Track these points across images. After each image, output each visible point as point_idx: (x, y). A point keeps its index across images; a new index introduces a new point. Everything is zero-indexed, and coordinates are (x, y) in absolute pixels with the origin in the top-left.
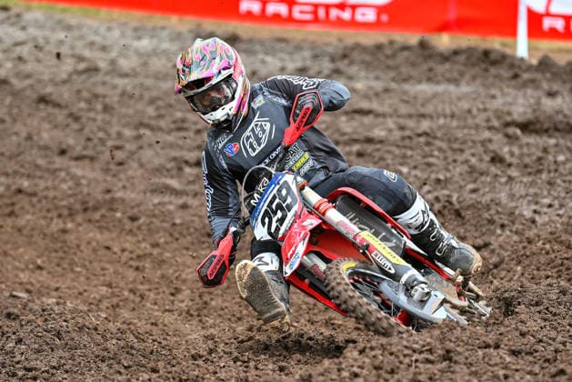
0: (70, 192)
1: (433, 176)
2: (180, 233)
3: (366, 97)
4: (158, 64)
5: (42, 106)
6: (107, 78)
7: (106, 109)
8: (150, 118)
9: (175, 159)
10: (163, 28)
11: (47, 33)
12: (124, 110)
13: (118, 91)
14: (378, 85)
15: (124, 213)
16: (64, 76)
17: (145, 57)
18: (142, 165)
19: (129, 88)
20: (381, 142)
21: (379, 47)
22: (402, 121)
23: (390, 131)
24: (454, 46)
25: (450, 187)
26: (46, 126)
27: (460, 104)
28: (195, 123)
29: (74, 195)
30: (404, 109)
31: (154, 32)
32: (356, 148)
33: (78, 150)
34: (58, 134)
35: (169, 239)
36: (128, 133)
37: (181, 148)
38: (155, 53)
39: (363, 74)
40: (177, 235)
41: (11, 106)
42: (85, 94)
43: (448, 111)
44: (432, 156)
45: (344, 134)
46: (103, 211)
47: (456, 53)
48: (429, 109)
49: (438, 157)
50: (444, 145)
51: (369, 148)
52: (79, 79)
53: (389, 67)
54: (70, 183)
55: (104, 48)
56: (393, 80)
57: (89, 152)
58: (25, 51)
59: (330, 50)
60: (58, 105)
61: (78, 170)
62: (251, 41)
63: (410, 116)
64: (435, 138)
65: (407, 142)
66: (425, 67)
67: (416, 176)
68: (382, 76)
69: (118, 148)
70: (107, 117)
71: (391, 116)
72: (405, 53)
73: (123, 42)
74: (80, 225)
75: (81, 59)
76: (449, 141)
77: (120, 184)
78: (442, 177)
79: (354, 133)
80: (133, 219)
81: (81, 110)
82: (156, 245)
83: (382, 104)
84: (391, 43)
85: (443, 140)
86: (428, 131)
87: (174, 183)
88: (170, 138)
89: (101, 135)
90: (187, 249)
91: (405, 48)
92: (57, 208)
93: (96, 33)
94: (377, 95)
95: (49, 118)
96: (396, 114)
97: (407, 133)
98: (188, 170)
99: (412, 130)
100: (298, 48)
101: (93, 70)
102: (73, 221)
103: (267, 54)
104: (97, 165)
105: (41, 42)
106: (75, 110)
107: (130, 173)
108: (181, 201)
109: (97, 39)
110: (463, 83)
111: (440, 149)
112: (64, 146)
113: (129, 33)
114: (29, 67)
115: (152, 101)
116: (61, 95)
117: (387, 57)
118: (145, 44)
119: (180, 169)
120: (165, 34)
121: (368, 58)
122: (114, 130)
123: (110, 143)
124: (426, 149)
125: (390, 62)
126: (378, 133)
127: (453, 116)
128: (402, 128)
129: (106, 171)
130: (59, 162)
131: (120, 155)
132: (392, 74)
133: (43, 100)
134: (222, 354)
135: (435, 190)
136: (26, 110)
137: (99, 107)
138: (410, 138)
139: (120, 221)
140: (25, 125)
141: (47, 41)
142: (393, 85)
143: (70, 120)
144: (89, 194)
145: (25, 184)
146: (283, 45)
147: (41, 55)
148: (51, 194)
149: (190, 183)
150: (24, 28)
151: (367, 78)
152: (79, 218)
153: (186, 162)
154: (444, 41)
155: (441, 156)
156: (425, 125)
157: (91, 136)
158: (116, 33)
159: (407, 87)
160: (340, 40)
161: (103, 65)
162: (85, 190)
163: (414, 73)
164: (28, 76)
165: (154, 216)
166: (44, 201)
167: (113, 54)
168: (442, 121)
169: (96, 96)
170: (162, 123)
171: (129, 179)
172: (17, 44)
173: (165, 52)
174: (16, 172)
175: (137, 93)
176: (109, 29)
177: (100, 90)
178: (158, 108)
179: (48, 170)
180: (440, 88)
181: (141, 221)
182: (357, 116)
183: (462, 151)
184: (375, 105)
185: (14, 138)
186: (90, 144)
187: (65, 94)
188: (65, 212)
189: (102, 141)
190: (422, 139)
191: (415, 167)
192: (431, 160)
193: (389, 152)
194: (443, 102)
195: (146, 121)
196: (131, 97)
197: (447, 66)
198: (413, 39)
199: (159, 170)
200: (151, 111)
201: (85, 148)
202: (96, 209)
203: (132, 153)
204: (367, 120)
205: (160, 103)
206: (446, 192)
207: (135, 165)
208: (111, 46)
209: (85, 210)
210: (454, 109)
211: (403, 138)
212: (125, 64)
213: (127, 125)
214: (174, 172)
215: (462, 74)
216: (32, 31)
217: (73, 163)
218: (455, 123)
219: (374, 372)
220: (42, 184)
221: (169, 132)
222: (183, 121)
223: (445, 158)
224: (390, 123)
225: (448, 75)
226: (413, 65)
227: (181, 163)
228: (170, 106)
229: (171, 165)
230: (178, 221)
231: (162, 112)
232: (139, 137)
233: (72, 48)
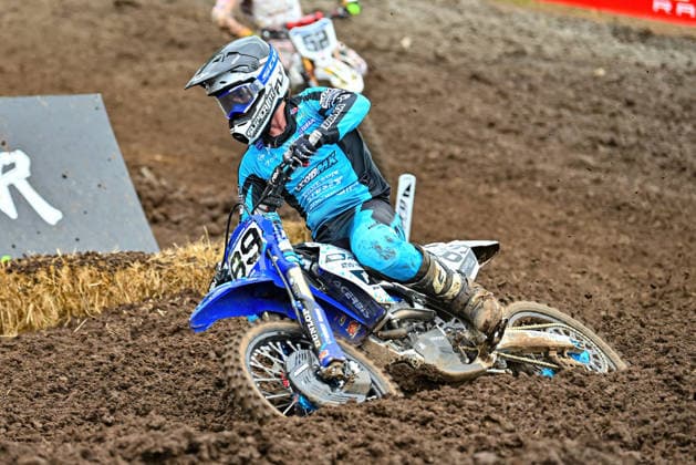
0: (496, 161)
2: (593, 205)
4: (578, 52)
5: (474, 82)
6: (534, 62)
7: (532, 89)
8: (571, 99)
9: (590, 138)
10: (584, 20)
11: (481, 17)
12: (546, 91)
13: (543, 74)
15: (544, 183)
16: (495, 57)
17: (567, 46)
18: (561, 141)
19: (553, 73)
26: (478, 100)
28: (610, 107)
29: (500, 164)
31: (576, 24)
33: (505, 124)
34: (487, 108)
35: (582, 208)
36: (550, 111)
37: (596, 128)
38: (576, 41)
40: (589, 205)
41: (447, 81)
42: (514, 75)
46: (525, 180)
52: (506, 60)
54: (497, 153)
55: (531, 35)
57: (515, 127)
58: (461, 32)
60: (488, 83)
61: (504, 141)
62: (663, 37)
69: (541, 125)
70: (532, 97)
73: (549, 30)
74: (503, 191)
75: (510, 43)
77: (541, 157)
80: (552, 189)
81: (509, 88)
82: (570, 214)
87: (589, 160)
88: (587, 119)
89: (526, 112)
90: (598, 219)
92: (484, 174)
93: (524, 20)
95: (480, 94)
98: (602, 149)
101: (521, 53)
102: (498, 187)
103: (676, 49)
104: (521, 138)
105: (476, 25)
106: (502, 87)
107: (551, 148)
108: (594, 176)
109: (525, 26)
112: (492, 121)
113: (555, 23)
114: (464, 47)
115: (572, 85)
116: (491, 74)
118: (567, 33)
119: (595, 148)
120: (586, 26)
122: (538, 108)
123: (534, 120)
129: (529, 144)
130: (487, 133)
131: (542, 131)
133: (476, 77)
134: (630, 318)
136: (460, 84)
137: (525, 87)
139: (540, 189)
140: (458, 97)
141: (481, 24)
143: (499, 97)
144: (513, 164)
145: (457, 151)
146: (690, 42)
147: (475, 37)
148: (480, 161)
149: (603, 160)
150: (460, 12)
152: (504, 185)
153: (601, 142)
157: (517, 112)
158: (543, 22)
161: (529, 50)
162: (510, 161)
164: (463, 55)
165: (571, 187)
166: (473, 167)
167: (539, 40)
169: (523, 77)
170: (581, 105)
171: (550, 153)
172: (455, 25)
173: (586, 43)
174: (449, 140)
175: (558, 77)
176: (537, 18)
177: (527, 72)
178: (577, 91)
179: (477, 140)
181: (559, 191)
185: (449, 110)
186: (516, 120)
187: (495, 73)
188: (491, 178)
189: (527, 118)
195: (566, 101)
196: (553, 79)
199: (577, 147)
200: (571, 93)
201: (512, 122)
202: (519, 177)
203: (553, 130)
205: (580, 87)
207: (555, 141)
208: (537, 33)
209: (509, 178)
212: (549, 50)
213: (550, 105)
214: (590, 149)
216: (469, 16)
217: (500, 136)
220: (472, 152)
221: (586, 113)
222: (599, 104)
227: (596, 143)
228: (588, 90)
229: (586, 143)
230: (591, 193)
231: (581, 95)
232: (560, 116)
233: (503, 32)
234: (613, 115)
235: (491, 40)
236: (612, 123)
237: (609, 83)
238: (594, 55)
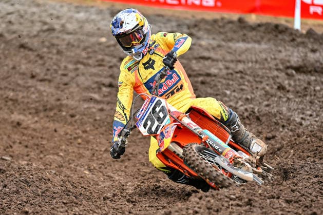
0: (37, 100)
1: (244, 96)
2: (99, 125)
3: (208, 49)
4: (89, 27)
5: (22, 50)
6: (60, 35)
7: (59, 52)
8: (84, 58)
9: (97, 82)
10: (92, 7)
11: (26, 8)
12: (69, 53)
13: (66, 42)
14: (215, 43)
15: (67, 112)
16: (35, 33)
17: (82, 23)
18: (78, 86)
19: (72, 41)
20: (215, 76)
21: (215, 21)
22: (227, 64)
23: (220, 69)
24: (258, 22)
25: (254, 103)
26: (24, 61)
27: (261, 55)
28: (109, 62)
29: (39, 101)
30: (229, 57)
31: (87, 9)
32: (200, 79)
33: (42, 76)
34: (29, 65)
35: (92, 128)
36: (71, 66)
37: (100, 76)
38: (87, 21)
39: (206, 36)
40: (97, 126)
41: (4, 49)
42: (47, 44)
43: (254, 59)
44: (244, 85)
45: (194, 71)
46: (55, 111)
47: (259, 25)
48: (243, 57)
49: (247, 86)
50: (251, 79)
51: (208, 79)
52: (43, 35)
53: (221, 33)
54: (37, 95)
55: (58, 18)
56: (223, 40)
57: (48, 77)
58: (12, 18)
59: (187, 22)
60: (31, 50)
61: (42, 87)
63: (232, 61)
64: (246, 74)
65: (230, 76)
66: (241, 33)
67: (234, 96)
68: (217, 38)
69: (64, 75)
70: (59, 57)
71: (221, 61)
72: (230, 25)
73: (70, 14)
74: (42, 118)
75: (45, 23)
76: (254, 76)
77: (65, 96)
78: (249, 97)
79: (200, 70)
80: (72, 116)
81: (44, 52)
82: (85, 132)
83: (216, 54)
84: (223, 19)
85: (250, 76)
86: (242, 70)
87: (96, 96)
88: (94, 70)
89: (55, 67)
90: (103, 134)
91: (231, 22)
92: (29, 109)
93: (54, 8)
94: (213, 48)
95: (26, 57)
96: (224, 60)
97: (230, 71)
98: (104, 89)
99: (233, 69)
100: (169, 20)
101: (51, 30)
102: (38, 116)
104: (52, 84)
105: (22, 12)
106: (40, 52)
107: (71, 90)
108: (100, 106)
109: (55, 12)
110: (263, 43)
111: (249, 81)
112: (34, 74)
113: (73, 9)
114: (15, 27)
115: (85, 49)
116: (33, 44)
117: (220, 27)
118: (82, 15)
119: (100, 88)
120: (93, 10)
121: (209, 27)
122: (63, 65)
123: (60, 72)
124: (241, 80)
125: (221, 30)
126: (214, 71)
127: (256, 62)
128: (227, 68)
129: (58, 88)
130: (31, 82)
131: (66, 79)
132: (223, 37)
133: (22, 46)
135: (245, 104)
136: (13, 52)
137: (55, 51)
138: (232, 74)
139: (65, 117)
140: (12, 60)
141: (26, 12)
142: (223, 43)
143: (38, 59)
144: (47, 101)
145: (11, 94)
146: (161, 18)
147: (22, 21)
148: (26, 100)
149: (105, 96)
150: (12, 5)
151: (208, 39)
152: (42, 115)
153: (104, 85)
154: (253, 19)
155: (249, 85)
156: (240, 67)
157: (49, 68)
158: (65, 9)
159: (231, 44)
160: (193, 16)
161: (57, 27)
162: (45, 99)
163: (235, 36)
164: (14, 32)
165: (84, 115)
166: (22, 105)
167: (63, 21)
168: (250, 65)
169: (53, 45)
170: (90, 62)
171: (71, 93)
172: (9, 14)
173: (93, 20)
174: (6, 88)
175: (76, 44)
176: (62, 6)
177: (55, 41)
178: (88, 53)
179: (24, 87)
180: (249, 46)
181: (77, 117)
182: (202, 61)
183: (261, 82)
184: (212, 55)
185: (6, 68)
186: (49, 73)
187: (35, 43)
188: (34, 111)
189: (56, 71)
190: (239, 75)
191: (234, 91)
192: (244, 87)
193: (219, 82)
194: (251, 54)
195: (81, 60)
196: (73, 46)
197: (254, 33)
198: (235, 16)
199: (88, 89)
200: (84, 54)
201: (46, 75)
202: (51, 109)
203: (73, 78)
204: (207, 63)
205: (90, 50)
206: (252, 106)
207: (74, 85)
208: (62, 16)
209: (45, 110)
210: (257, 57)
211: (227, 74)
212: (70, 27)
213: (70, 62)
214: (96, 90)
215: (262, 38)
216: (17, 7)
217: (39, 83)
218: (257, 66)
219: (207, 211)
220: (21, 95)
221: (95, 66)
222: (103, 60)
223: (252, 86)
224: (221, 65)
225: (254, 38)
226: (235, 32)
227: (100, 85)
228: (95, 52)
229: (94, 86)
230: (98, 118)
231: (91, 55)
232: (77, 69)
233: (40, 17)
234: (111, 67)
235: (32, 22)
236: (111, 73)
237: (108, 47)
238: (99, 29)
